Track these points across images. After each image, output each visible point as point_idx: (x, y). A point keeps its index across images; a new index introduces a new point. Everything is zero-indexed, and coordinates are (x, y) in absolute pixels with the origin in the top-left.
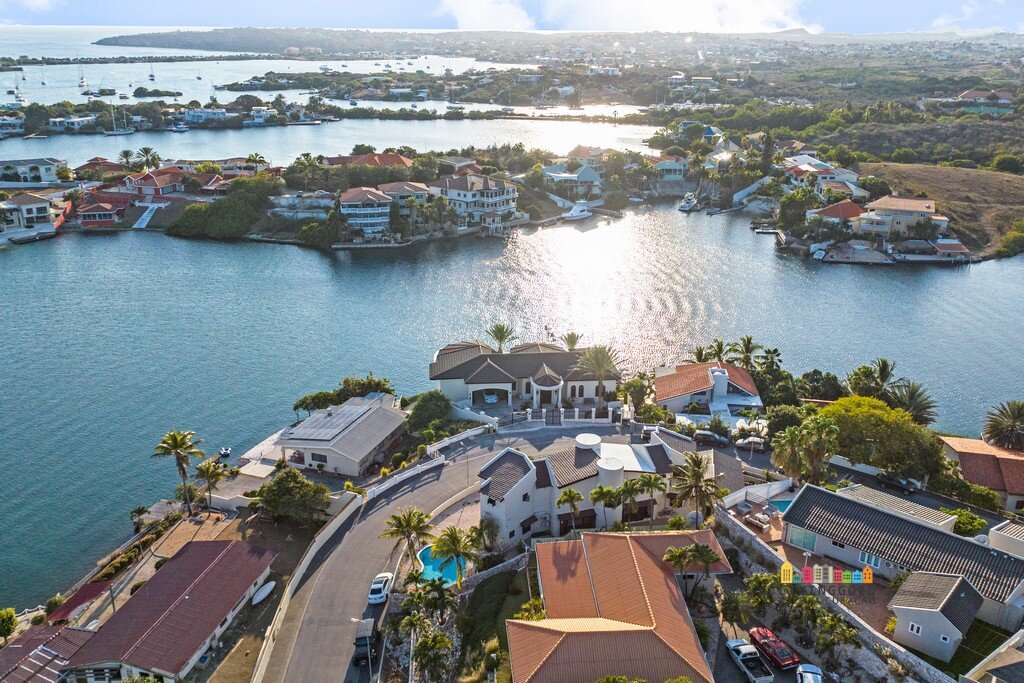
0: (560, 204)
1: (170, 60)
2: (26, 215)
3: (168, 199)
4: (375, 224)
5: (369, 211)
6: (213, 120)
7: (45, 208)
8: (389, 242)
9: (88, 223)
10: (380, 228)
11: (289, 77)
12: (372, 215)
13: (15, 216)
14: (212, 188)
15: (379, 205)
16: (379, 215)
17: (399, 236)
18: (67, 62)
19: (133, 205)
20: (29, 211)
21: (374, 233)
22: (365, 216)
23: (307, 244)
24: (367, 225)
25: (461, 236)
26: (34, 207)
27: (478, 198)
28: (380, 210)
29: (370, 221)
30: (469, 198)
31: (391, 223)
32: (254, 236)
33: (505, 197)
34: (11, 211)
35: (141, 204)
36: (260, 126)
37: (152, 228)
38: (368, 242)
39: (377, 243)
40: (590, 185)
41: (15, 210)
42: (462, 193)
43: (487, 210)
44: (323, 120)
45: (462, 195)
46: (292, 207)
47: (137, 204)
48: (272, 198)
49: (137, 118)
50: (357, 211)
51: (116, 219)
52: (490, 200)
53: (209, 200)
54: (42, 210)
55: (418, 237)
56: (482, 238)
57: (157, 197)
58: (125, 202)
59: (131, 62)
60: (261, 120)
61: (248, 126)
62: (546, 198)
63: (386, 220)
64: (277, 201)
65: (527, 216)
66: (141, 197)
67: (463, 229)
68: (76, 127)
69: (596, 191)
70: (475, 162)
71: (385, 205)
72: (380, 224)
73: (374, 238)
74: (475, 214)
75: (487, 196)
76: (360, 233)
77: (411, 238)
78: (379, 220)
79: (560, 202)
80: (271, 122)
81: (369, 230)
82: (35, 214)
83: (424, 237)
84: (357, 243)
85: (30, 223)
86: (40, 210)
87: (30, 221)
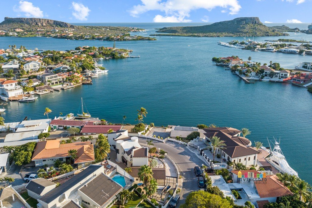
2: (281, 75)
9: (294, 82)
19: (311, 80)
51: (302, 82)
54: (286, 75)
87: (282, 77)
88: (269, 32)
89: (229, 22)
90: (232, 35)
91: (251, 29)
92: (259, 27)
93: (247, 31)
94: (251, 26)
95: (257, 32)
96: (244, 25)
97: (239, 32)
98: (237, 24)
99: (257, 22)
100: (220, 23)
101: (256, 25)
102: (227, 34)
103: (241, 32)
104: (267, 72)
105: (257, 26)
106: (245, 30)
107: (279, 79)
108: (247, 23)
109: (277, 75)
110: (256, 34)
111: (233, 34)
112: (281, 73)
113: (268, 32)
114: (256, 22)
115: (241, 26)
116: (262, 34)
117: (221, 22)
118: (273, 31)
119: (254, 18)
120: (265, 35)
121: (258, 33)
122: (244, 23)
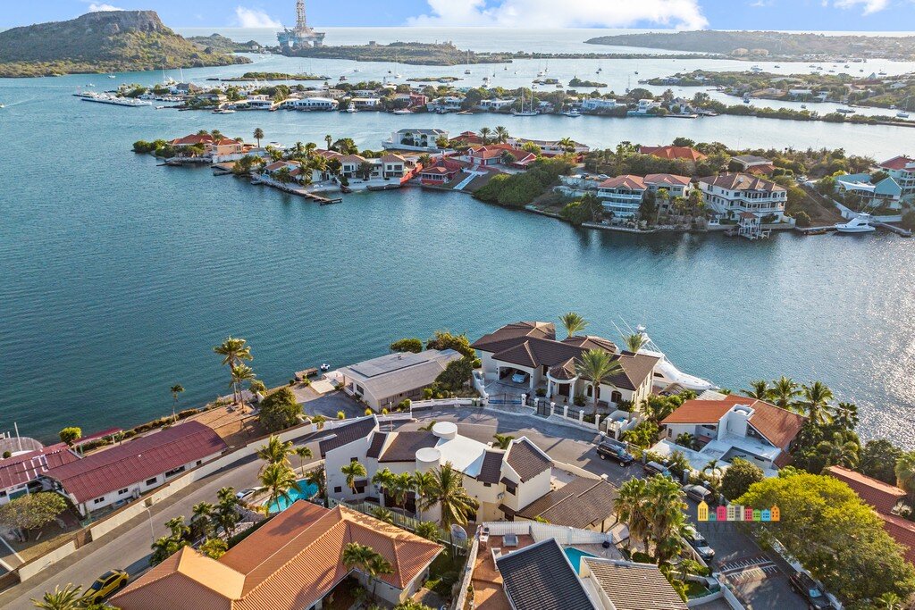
0: (844, 214)
1: (628, 57)
2: (386, 170)
3: (488, 169)
4: (625, 210)
5: (622, 197)
6: (603, 109)
7: (401, 166)
8: (633, 227)
9: (426, 181)
10: (631, 214)
11: (708, 74)
12: (625, 201)
13: (380, 170)
14: (522, 163)
15: (633, 193)
16: (632, 202)
17: (644, 223)
18: (549, 56)
19: (462, 171)
20: (390, 167)
21: (622, 217)
22: (619, 201)
23: (567, 219)
24: (619, 209)
25: (711, 232)
26: (393, 164)
27: (742, 197)
28: (632, 197)
29: (621, 205)
30: (731, 197)
31: (640, 210)
32: (529, 207)
33: (772, 199)
34: (378, 166)
35: (469, 171)
36: (641, 116)
37: (466, 190)
38: (615, 224)
39: (622, 226)
40: (888, 199)
41: (380, 165)
42: (725, 190)
43: (747, 210)
44: (701, 115)
45: (725, 193)
46: (574, 187)
47: (465, 170)
48: (561, 177)
49: (544, 103)
50: (611, 195)
51: (445, 180)
52: (751, 201)
53: (513, 172)
54: (398, 167)
55: (665, 227)
56: (729, 237)
57: (481, 167)
58: (457, 168)
59: (597, 58)
60: (644, 111)
61: (632, 116)
62: (830, 206)
63: (637, 207)
64: (564, 180)
65: (793, 221)
66: (470, 166)
67: (712, 225)
68: (497, 107)
69: (895, 206)
70: (771, 163)
71: (638, 193)
72: (631, 210)
73: (621, 222)
74: (736, 212)
75: (749, 197)
76: (608, 215)
77: (657, 226)
78: (631, 206)
79: (844, 211)
80: (653, 113)
81: (619, 214)
82: (393, 170)
83: (671, 227)
84: (605, 225)
85: (389, 176)
86: (397, 167)
87: (390, 175)
88: (199, 54)
89: (65, 24)
90: (92, 67)
91: (145, 47)
92: (162, 40)
93: (134, 53)
94: (143, 40)
95: (164, 55)
96: (117, 34)
97: (111, 57)
98: (95, 31)
99: (155, 27)
100: (33, 28)
101: (155, 34)
102: (71, 66)
103: (116, 57)
104: (350, 164)
105: (158, 37)
106: (129, 52)
107: (386, 179)
108: (125, 30)
109: (376, 170)
110: (164, 61)
111: (92, 63)
112: (386, 164)
113: (195, 56)
114: (151, 28)
115: (111, 38)
116: (180, 62)
117: (35, 26)
118: (207, 51)
119: (143, 12)
120: (191, 63)
121: (169, 59)
122: (118, 29)
